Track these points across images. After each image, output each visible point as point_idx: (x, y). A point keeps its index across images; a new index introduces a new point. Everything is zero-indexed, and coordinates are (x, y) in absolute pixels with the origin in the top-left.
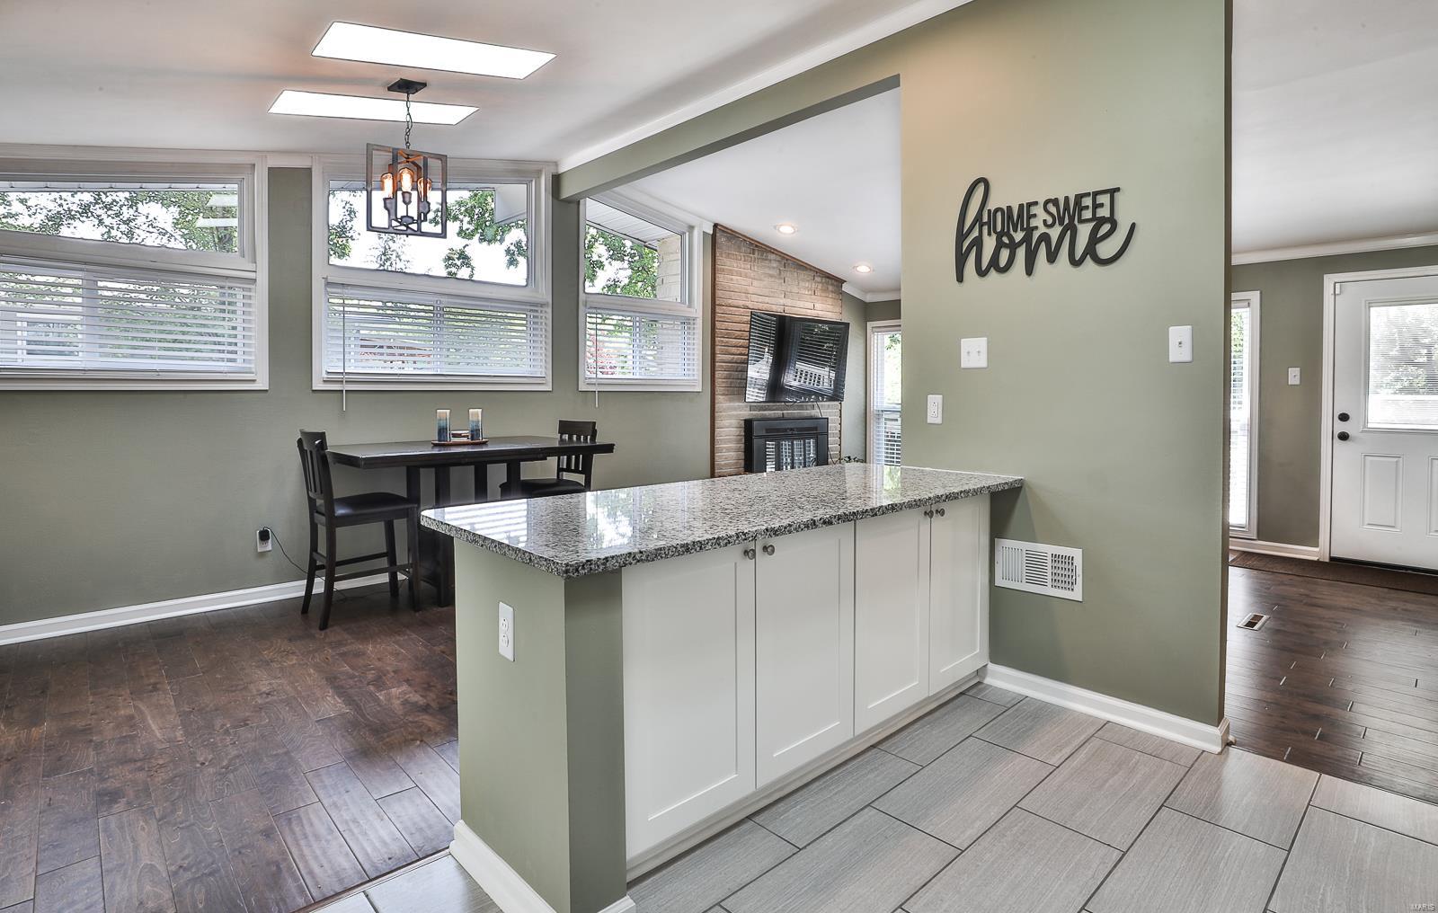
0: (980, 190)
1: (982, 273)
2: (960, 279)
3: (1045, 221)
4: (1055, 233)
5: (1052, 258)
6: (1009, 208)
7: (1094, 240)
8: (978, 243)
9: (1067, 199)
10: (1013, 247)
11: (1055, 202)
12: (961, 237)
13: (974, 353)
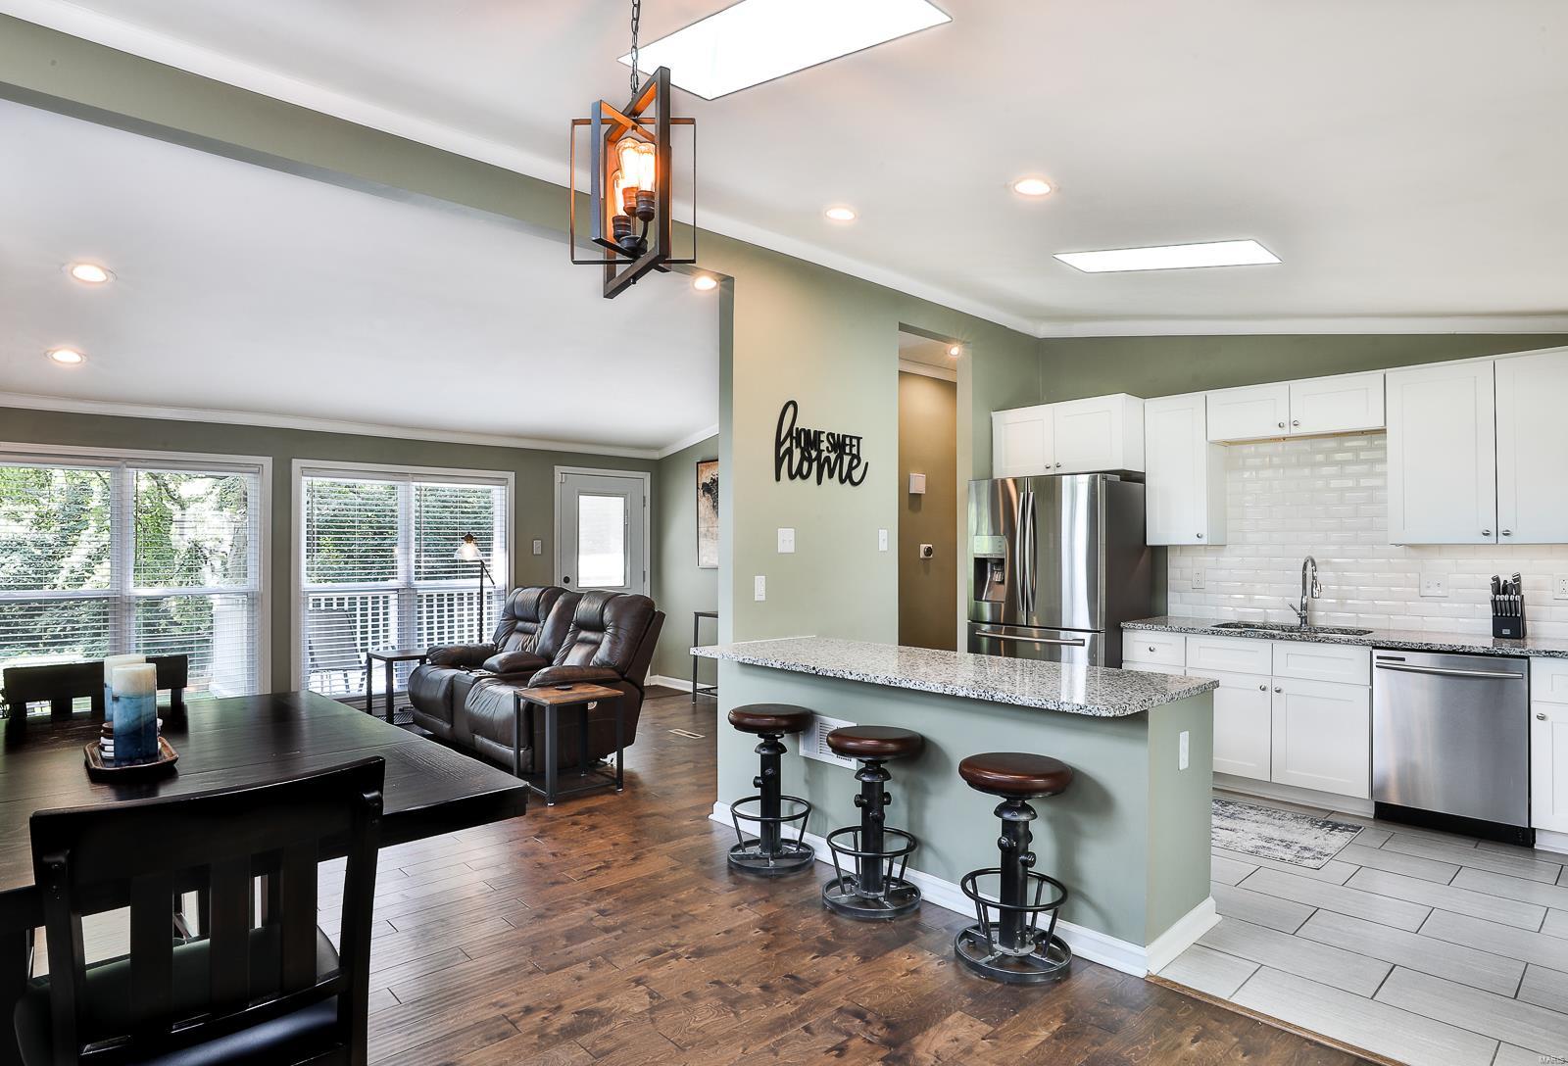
0: (791, 409)
1: (792, 477)
2: (778, 478)
3: (828, 448)
4: (833, 456)
5: (831, 476)
6: (809, 430)
7: (851, 468)
8: (789, 451)
9: (838, 435)
10: (811, 462)
11: (833, 435)
12: (779, 444)
13: (786, 540)
